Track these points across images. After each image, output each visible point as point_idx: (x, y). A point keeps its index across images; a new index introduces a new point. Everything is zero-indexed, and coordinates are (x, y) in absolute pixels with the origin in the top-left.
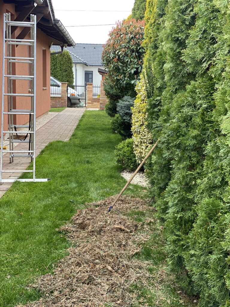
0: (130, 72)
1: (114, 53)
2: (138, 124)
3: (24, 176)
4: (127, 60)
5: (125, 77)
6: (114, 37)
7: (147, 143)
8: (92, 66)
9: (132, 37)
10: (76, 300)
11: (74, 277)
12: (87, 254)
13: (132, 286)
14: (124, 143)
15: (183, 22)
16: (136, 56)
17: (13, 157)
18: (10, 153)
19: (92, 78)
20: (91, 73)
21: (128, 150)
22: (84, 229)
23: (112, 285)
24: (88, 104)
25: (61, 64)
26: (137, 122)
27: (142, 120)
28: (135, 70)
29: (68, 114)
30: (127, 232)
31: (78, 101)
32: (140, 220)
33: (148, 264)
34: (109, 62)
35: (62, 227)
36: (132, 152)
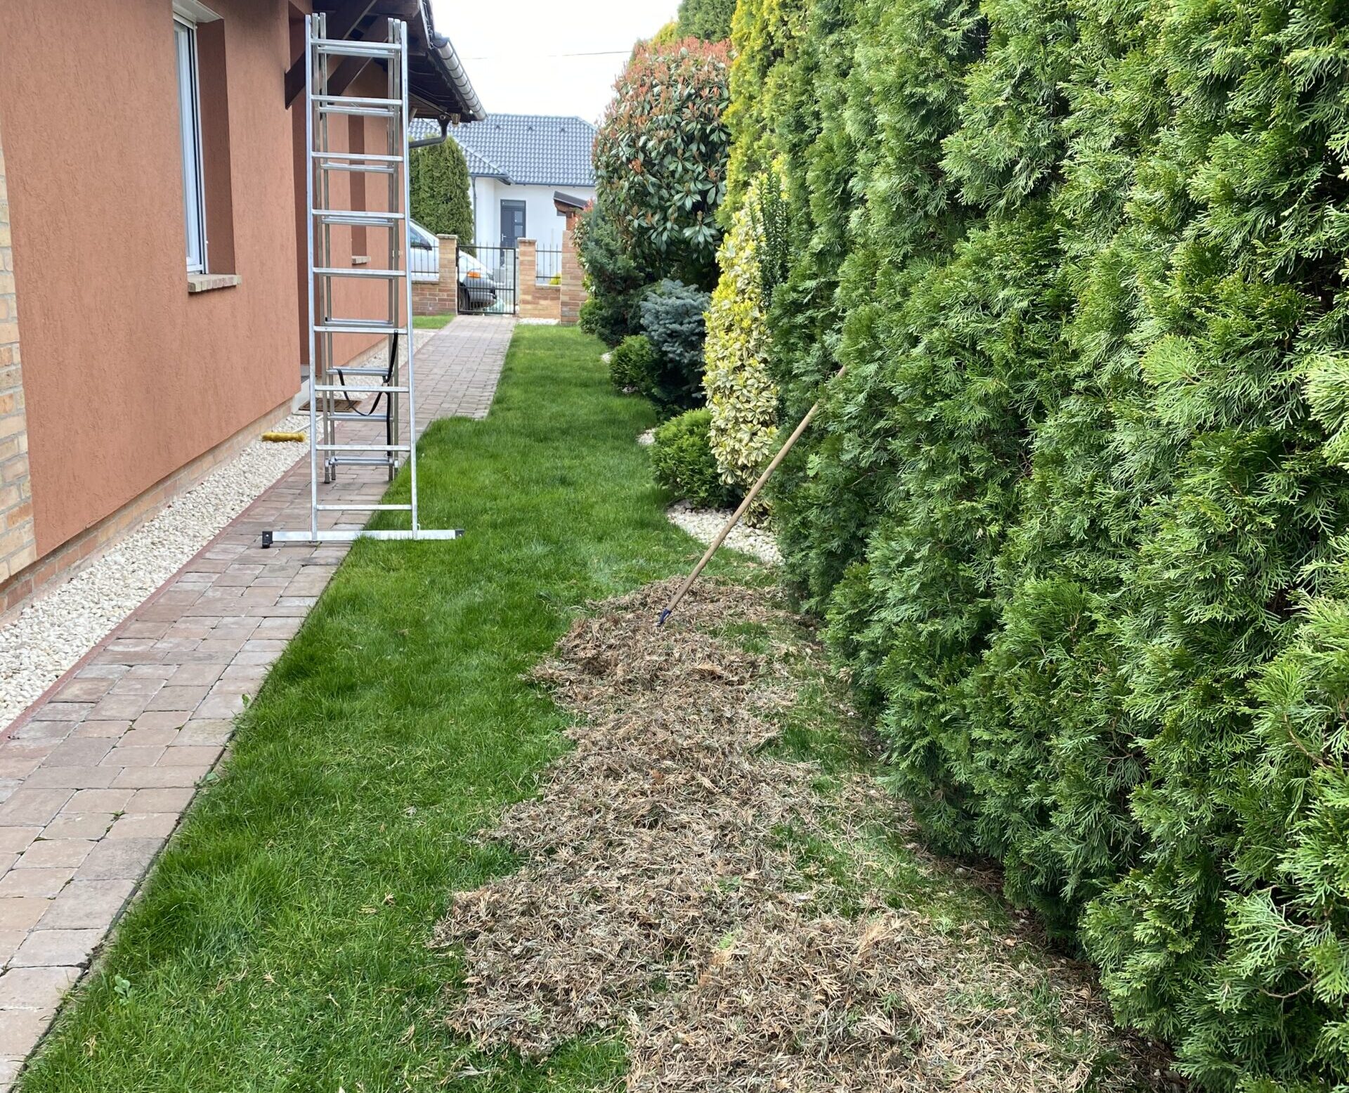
0: (679, 204)
1: (632, 143)
2: (724, 366)
3: (381, 521)
4: (672, 168)
5: (665, 219)
6: (631, 93)
7: (755, 422)
8: (524, 184)
9: (690, 95)
10: (630, 871)
11: (608, 808)
12: (632, 744)
13: (778, 830)
14: (679, 424)
15: (940, 48)
16: (701, 153)
17: (333, 466)
18: (326, 451)
19: (524, 224)
20: (521, 207)
21: (693, 445)
22: (600, 673)
23: (722, 828)
24: (523, 306)
25: (432, 177)
26: (723, 358)
27: (739, 353)
28: (699, 198)
29: (466, 334)
30: (730, 683)
31: (489, 296)
32: (757, 649)
33: (809, 772)
34: (614, 171)
35: (538, 671)
36: (705, 448)
